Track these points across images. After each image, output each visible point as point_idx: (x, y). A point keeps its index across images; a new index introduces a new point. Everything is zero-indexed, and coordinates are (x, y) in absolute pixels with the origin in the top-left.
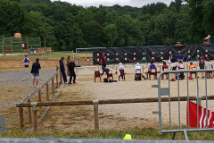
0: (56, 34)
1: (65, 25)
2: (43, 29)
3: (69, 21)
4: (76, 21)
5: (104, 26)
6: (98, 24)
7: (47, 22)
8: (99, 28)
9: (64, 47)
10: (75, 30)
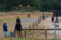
0: (42, 6)
1: (46, 3)
2: (38, 4)
3: (47, 1)
4: (50, 1)
5: (60, 3)
6: (58, 2)
7: (40, 2)
8: (58, 4)
9: (45, 10)
10: (49, 4)
